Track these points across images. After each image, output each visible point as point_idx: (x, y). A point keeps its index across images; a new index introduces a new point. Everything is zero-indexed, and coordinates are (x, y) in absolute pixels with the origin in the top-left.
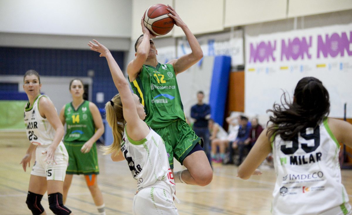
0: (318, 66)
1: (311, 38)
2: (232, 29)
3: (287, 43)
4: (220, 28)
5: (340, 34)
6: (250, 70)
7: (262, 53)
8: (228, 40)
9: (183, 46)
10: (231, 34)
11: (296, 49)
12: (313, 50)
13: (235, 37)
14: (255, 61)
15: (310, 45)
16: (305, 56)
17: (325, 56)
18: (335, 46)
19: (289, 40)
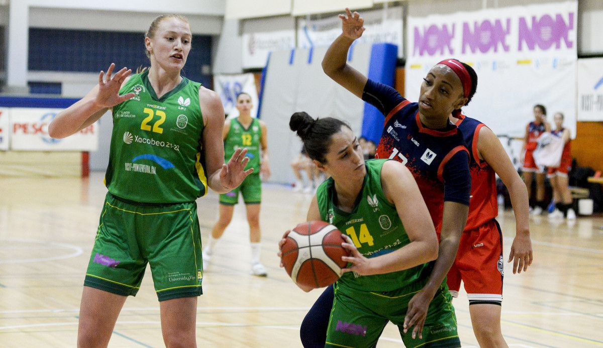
0: (519, 62)
1: (509, 21)
2: (386, 6)
3: (472, 28)
4: (368, 4)
5: (554, 17)
6: (412, 67)
7: (433, 41)
8: (379, 21)
9: (305, 28)
10: (384, 13)
11: (485, 37)
12: (512, 39)
13: (389, 17)
14: (421, 54)
15: (508, 31)
16: (500, 47)
17: (531, 47)
18: (546, 33)
19: (476, 23)
